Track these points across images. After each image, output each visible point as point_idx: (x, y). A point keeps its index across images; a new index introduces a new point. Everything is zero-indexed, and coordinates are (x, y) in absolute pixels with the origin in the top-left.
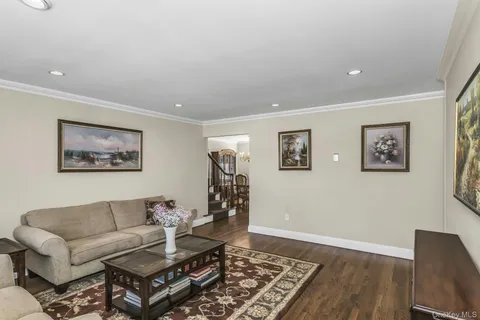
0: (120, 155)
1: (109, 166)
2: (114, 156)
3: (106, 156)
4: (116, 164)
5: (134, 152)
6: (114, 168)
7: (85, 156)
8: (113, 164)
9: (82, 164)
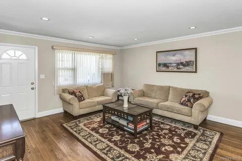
0: (182, 64)
1: (176, 70)
2: (178, 64)
3: (175, 65)
4: (180, 68)
5: (190, 61)
6: (178, 70)
7: (166, 65)
8: (178, 68)
9: (164, 69)
